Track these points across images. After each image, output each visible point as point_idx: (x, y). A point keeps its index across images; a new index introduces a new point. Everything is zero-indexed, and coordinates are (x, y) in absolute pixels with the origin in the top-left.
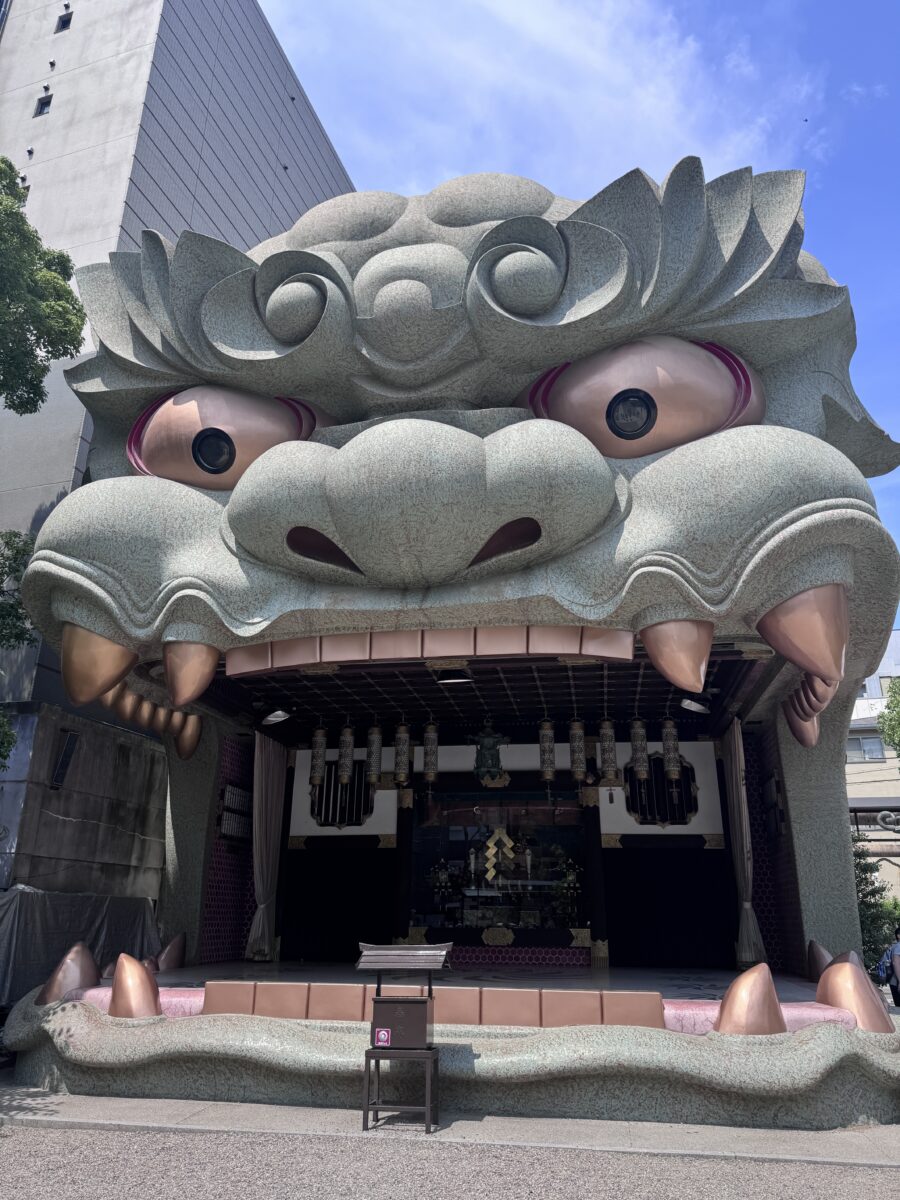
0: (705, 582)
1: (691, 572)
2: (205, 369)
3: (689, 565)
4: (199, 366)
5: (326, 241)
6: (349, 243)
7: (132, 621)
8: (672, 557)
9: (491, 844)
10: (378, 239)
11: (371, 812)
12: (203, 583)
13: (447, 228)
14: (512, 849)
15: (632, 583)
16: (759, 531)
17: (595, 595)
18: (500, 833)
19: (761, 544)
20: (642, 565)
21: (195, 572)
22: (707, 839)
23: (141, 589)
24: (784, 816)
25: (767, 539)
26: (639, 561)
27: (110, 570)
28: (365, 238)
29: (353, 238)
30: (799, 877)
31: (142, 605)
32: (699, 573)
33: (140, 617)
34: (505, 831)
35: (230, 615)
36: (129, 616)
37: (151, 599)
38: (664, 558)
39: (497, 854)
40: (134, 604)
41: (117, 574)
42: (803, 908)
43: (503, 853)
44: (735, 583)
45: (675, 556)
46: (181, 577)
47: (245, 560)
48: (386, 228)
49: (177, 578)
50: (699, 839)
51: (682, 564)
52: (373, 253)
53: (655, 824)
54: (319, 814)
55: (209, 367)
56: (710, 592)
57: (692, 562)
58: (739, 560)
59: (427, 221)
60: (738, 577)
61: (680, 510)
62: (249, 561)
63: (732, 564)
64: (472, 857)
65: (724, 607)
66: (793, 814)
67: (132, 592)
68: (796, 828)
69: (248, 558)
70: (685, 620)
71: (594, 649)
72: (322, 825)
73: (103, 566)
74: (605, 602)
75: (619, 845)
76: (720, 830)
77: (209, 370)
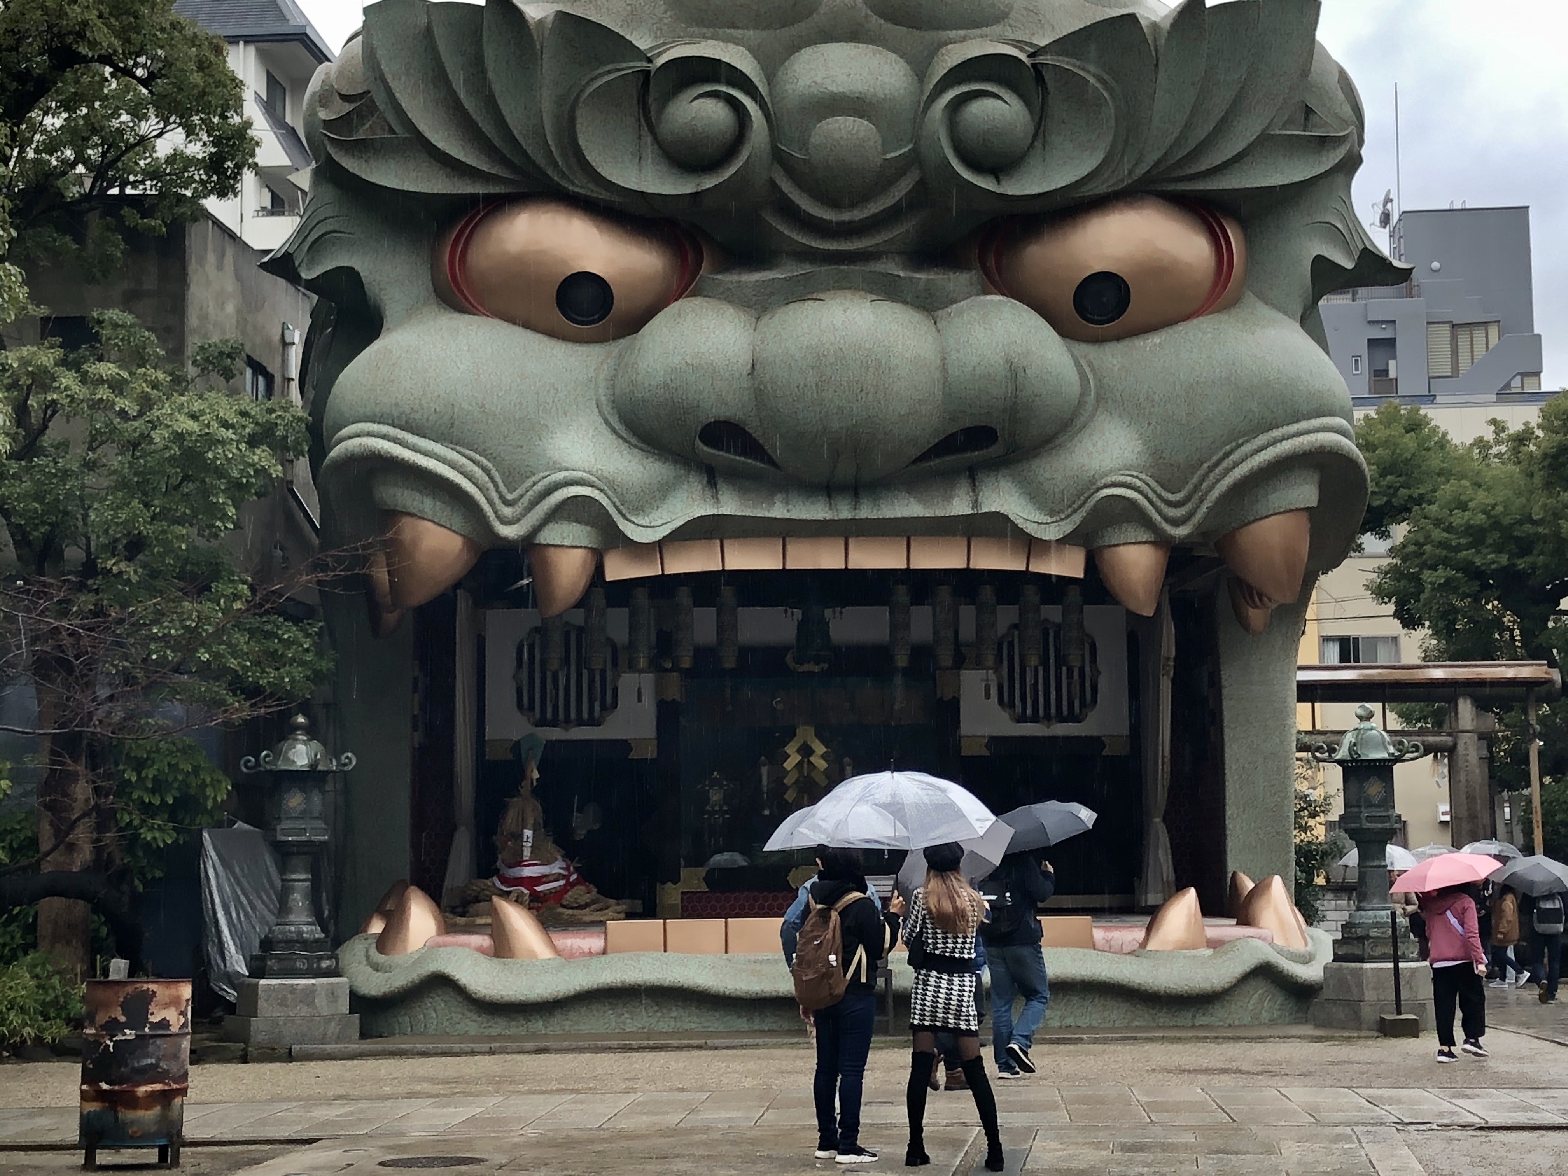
0: (1169, 504)
1: (1155, 492)
2: (571, 188)
3: (1153, 484)
4: (564, 183)
5: (734, 26)
6: (765, 34)
7: (498, 517)
8: (1137, 477)
9: (791, 749)
10: (802, 28)
11: (615, 705)
12: (595, 479)
13: (890, 25)
14: (823, 757)
15: (1095, 505)
16: (1227, 455)
17: (1052, 513)
18: (806, 734)
19: (1228, 471)
20: (1106, 486)
21: (586, 466)
22: (1107, 741)
23: (511, 479)
24: (1216, 719)
25: (1236, 465)
26: (1103, 481)
27: (478, 457)
28: (784, 26)
29: (768, 27)
30: (1228, 794)
31: (510, 497)
32: (1164, 494)
33: (507, 511)
34: (811, 731)
35: (624, 516)
36: (496, 512)
37: (519, 491)
38: (1129, 479)
39: (799, 765)
40: (501, 497)
41: (485, 462)
42: (1228, 832)
43: (810, 762)
44: (1198, 507)
45: (1140, 475)
46: (567, 469)
47: (636, 446)
48: (811, 14)
49: (560, 470)
50: (1096, 742)
51: (1147, 484)
52: (795, 47)
53: (1037, 722)
54: (532, 708)
55: (579, 186)
56: (1172, 512)
57: (1157, 482)
58: (1205, 485)
59: (865, 10)
60: (1202, 501)
61: (1149, 424)
62: (641, 449)
63: (1197, 488)
64: (764, 770)
65: (1181, 532)
66: (1227, 715)
67: (501, 485)
68: (1228, 734)
69: (640, 445)
70: (1145, 543)
71: (1040, 567)
72: (537, 724)
73: (468, 452)
74: (1062, 520)
75: (985, 752)
76: (1126, 732)
77: (577, 190)
